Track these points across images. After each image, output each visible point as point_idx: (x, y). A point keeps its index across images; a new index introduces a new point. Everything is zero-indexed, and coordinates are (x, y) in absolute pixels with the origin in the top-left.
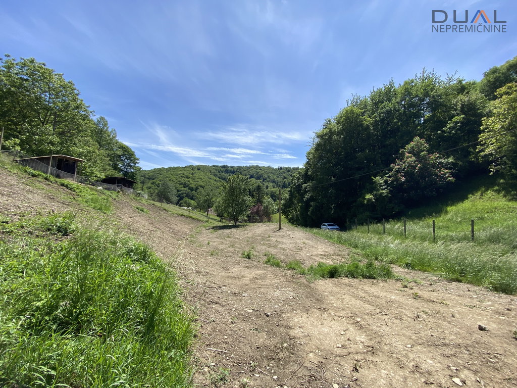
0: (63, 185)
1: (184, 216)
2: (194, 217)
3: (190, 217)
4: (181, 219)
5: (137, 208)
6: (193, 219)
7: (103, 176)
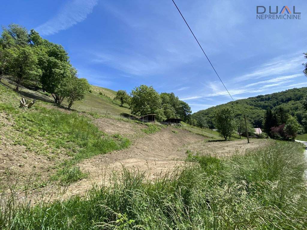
1: (199, 134)
2: (205, 135)
3: (202, 135)
4: (196, 136)
5: (172, 131)
7: (166, 119)
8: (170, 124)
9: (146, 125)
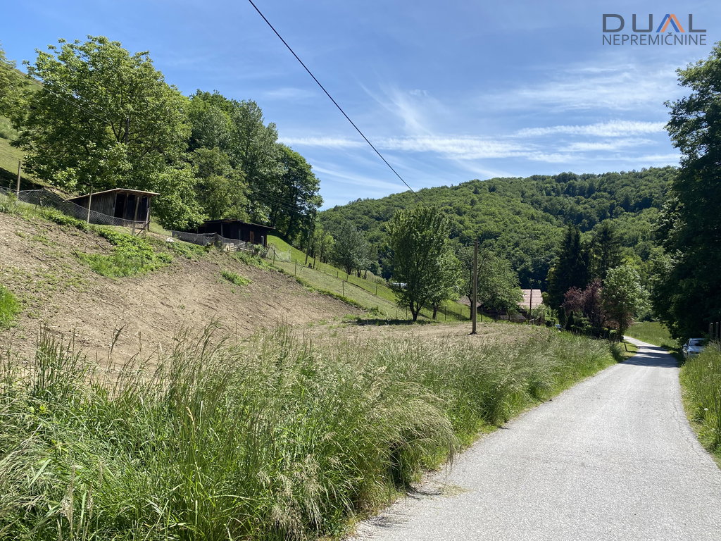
2: (350, 298)
5: (224, 276)
6: (347, 303)
7: (201, 219)
8: (216, 245)
9: (102, 235)
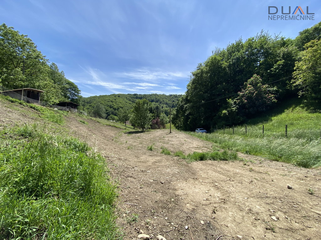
0: (31, 107)
1: (110, 126)
2: (117, 126)
3: (114, 126)
4: (109, 127)
5: (81, 121)
6: (117, 127)
